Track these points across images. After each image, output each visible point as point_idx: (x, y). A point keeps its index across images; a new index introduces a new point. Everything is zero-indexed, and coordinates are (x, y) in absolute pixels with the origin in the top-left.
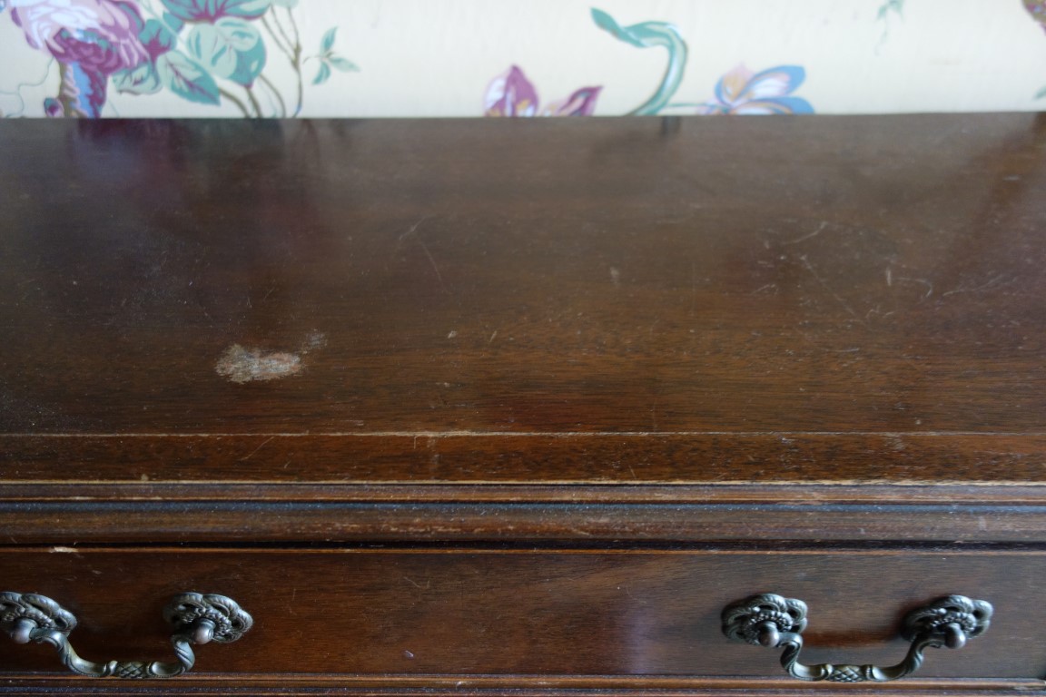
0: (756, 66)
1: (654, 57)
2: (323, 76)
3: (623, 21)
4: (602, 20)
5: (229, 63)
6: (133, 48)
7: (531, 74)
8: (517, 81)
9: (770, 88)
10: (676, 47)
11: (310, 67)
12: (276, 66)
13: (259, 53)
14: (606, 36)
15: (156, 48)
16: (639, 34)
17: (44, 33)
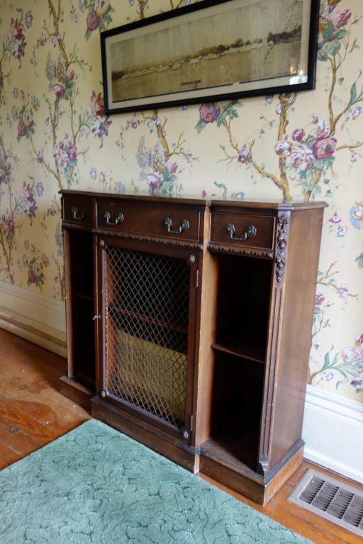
0: (237, 192)
1: (223, 189)
2: (179, 190)
3: (218, 184)
4: (215, 183)
5: (169, 188)
6: (158, 185)
7: (206, 192)
8: (204, 193)
9: (239, 196)
10: (225, 188)
11: (178, 189)
12: (174, 189)
13: (172, 186)
14: (215, 186)
15: (161, 185)
16: (220, 186)
17: (149, 182)
